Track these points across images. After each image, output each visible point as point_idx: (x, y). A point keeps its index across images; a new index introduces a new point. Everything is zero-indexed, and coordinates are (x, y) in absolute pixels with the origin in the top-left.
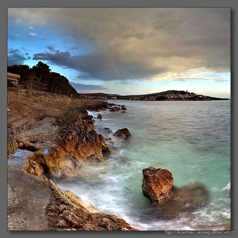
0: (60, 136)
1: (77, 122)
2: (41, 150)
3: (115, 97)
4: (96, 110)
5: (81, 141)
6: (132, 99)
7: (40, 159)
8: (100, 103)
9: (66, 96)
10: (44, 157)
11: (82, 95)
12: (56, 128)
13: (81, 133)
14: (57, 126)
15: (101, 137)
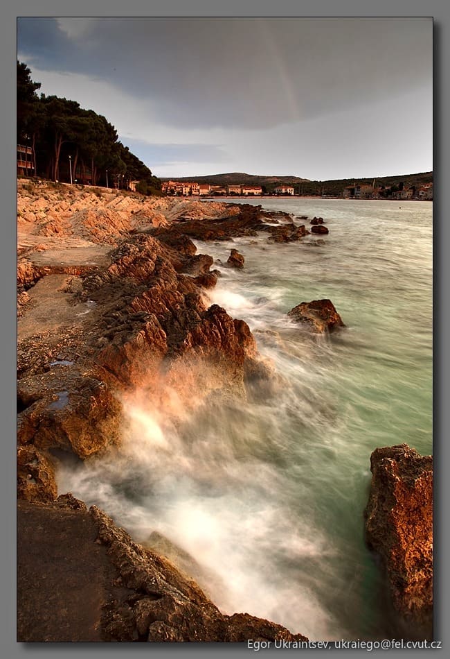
0: (105, 336)
1: (158, 281)
2: (45, 400)
3: (290, 185)
4: (221, 234)
5: (178, 347)
6: (352, 195)
7: (46, 432)
8: (237, 210)
9: (111, 190)
10: (60, 424)
11: (171, 183)
12: (86, 311)
13: (175, 317)
14: (90, 303)
15: (243, 328)
